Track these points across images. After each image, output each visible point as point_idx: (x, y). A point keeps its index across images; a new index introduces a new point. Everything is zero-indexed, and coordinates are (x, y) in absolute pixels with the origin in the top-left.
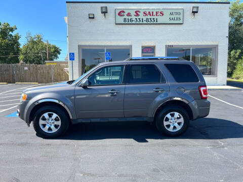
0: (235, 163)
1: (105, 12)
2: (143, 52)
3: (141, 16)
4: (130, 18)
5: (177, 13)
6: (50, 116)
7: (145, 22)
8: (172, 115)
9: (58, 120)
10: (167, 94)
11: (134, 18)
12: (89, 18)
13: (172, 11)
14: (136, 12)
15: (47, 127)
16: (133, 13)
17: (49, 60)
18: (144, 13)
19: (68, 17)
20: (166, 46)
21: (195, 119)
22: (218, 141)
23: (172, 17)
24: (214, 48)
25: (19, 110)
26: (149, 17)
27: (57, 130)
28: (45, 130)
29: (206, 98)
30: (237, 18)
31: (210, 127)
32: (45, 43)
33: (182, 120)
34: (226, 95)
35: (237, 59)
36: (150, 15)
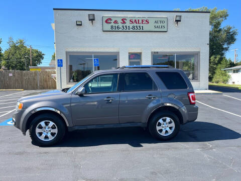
0: (224, 164)
1: (92, 19)
2: (130, 59)
3: (128, 23)
4: (116, 25)
5: (161, 22)
6: (47, 124)
7: (132, 30)
8: (164, 120)
9: (55, 128)
10: (159, 100)
11: (121, 25)
12: (77, 25)
13: (156, 20)
14: (122, 20)
15: (44, 135)
16: (120, 21)
17: (33, 66)
18: (130, 21)
19: (55, 23)
20: (152, 52)
21: (185, 124)
22: (207, 143)
23: (157, 25)
24: (196, 55)
25: (14, 119)
26: (135, 25)
27: (53, 138)
28: (42, 138)
29: (194, 104)
30: (215, 25)
31: (197, 130)
32: (28, 48)
33: (173, 125)
34: (209, 99)
35: (217, 64)
36: (136, 23)
